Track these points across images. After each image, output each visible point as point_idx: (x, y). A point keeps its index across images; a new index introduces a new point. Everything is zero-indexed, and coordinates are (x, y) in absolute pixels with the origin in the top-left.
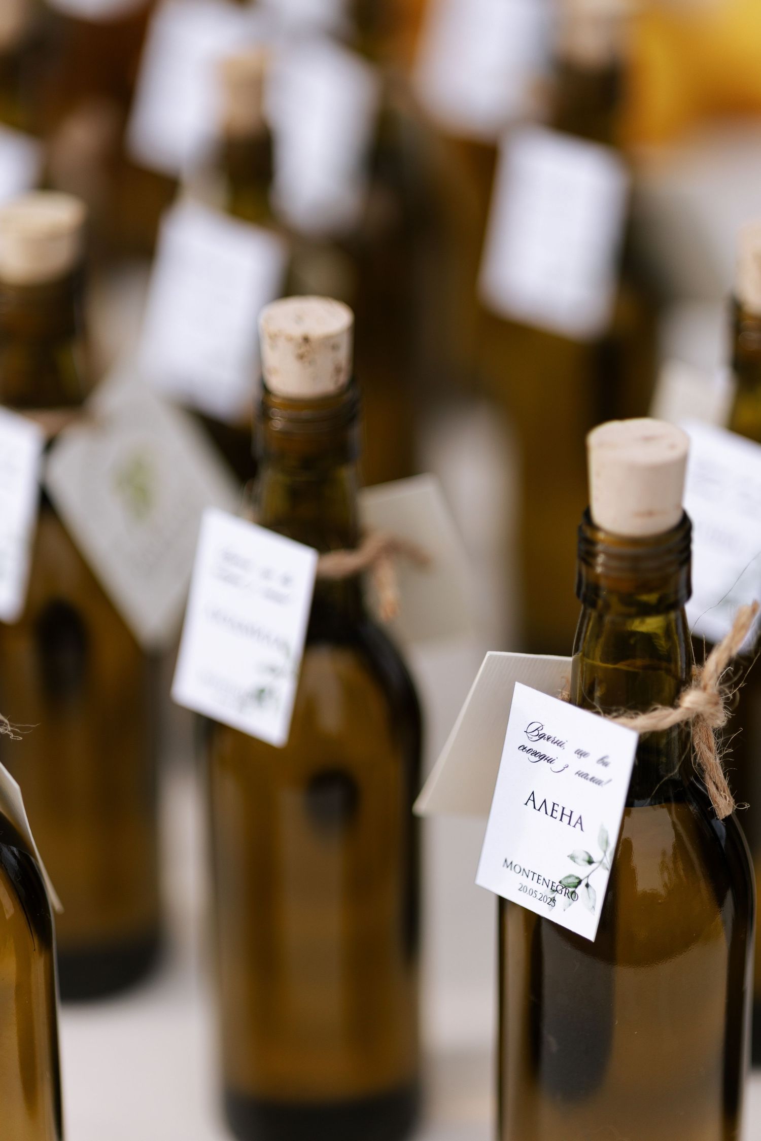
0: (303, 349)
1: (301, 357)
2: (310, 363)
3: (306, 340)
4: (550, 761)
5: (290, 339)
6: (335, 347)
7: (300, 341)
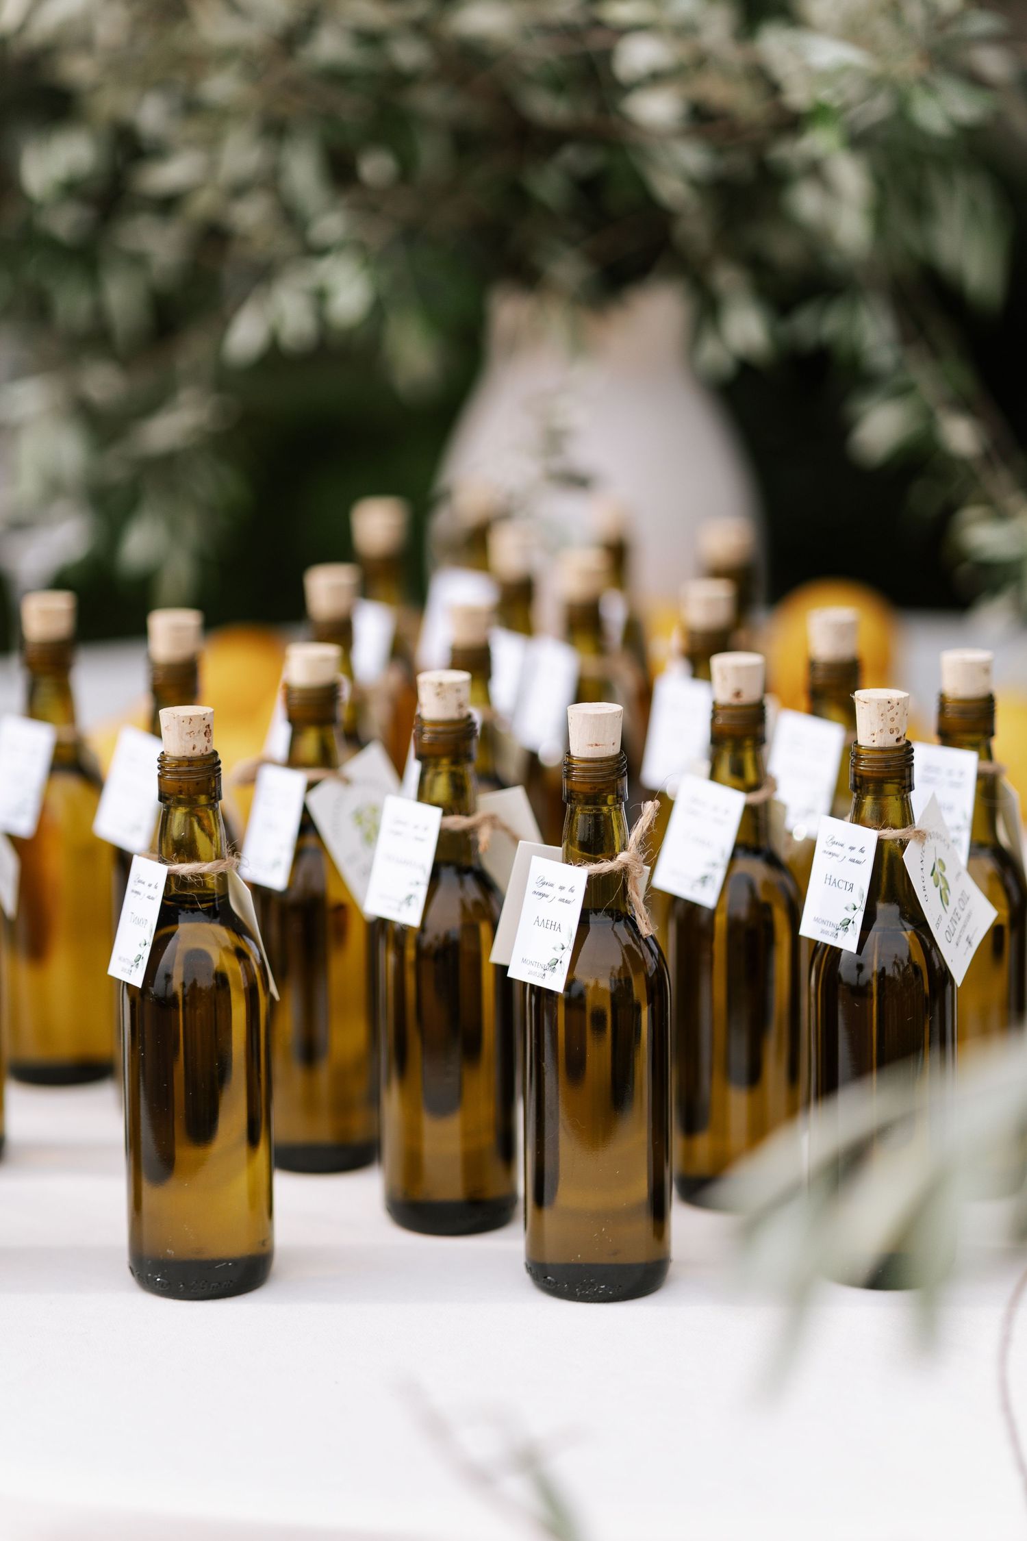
0: (439, 690)
1: (438, 694)
2: (442, 698)
3: (441, 685)
4: (547, 896)
5: (432, 684)
6: (458, 691)
7: (437, 684)
